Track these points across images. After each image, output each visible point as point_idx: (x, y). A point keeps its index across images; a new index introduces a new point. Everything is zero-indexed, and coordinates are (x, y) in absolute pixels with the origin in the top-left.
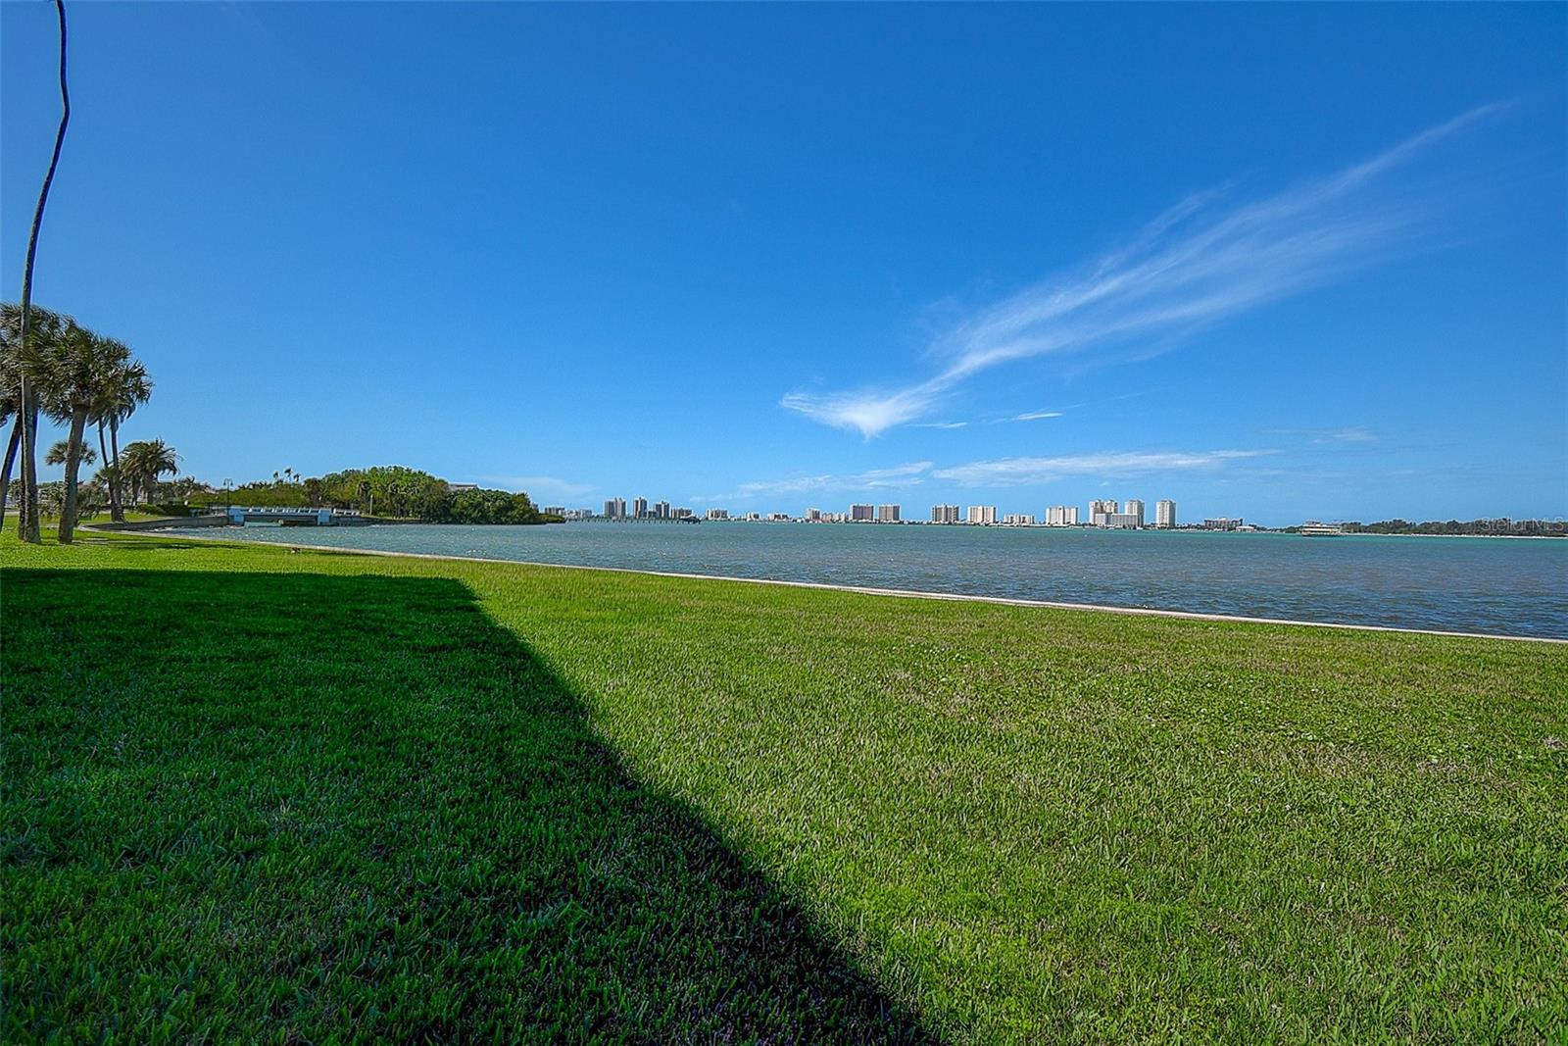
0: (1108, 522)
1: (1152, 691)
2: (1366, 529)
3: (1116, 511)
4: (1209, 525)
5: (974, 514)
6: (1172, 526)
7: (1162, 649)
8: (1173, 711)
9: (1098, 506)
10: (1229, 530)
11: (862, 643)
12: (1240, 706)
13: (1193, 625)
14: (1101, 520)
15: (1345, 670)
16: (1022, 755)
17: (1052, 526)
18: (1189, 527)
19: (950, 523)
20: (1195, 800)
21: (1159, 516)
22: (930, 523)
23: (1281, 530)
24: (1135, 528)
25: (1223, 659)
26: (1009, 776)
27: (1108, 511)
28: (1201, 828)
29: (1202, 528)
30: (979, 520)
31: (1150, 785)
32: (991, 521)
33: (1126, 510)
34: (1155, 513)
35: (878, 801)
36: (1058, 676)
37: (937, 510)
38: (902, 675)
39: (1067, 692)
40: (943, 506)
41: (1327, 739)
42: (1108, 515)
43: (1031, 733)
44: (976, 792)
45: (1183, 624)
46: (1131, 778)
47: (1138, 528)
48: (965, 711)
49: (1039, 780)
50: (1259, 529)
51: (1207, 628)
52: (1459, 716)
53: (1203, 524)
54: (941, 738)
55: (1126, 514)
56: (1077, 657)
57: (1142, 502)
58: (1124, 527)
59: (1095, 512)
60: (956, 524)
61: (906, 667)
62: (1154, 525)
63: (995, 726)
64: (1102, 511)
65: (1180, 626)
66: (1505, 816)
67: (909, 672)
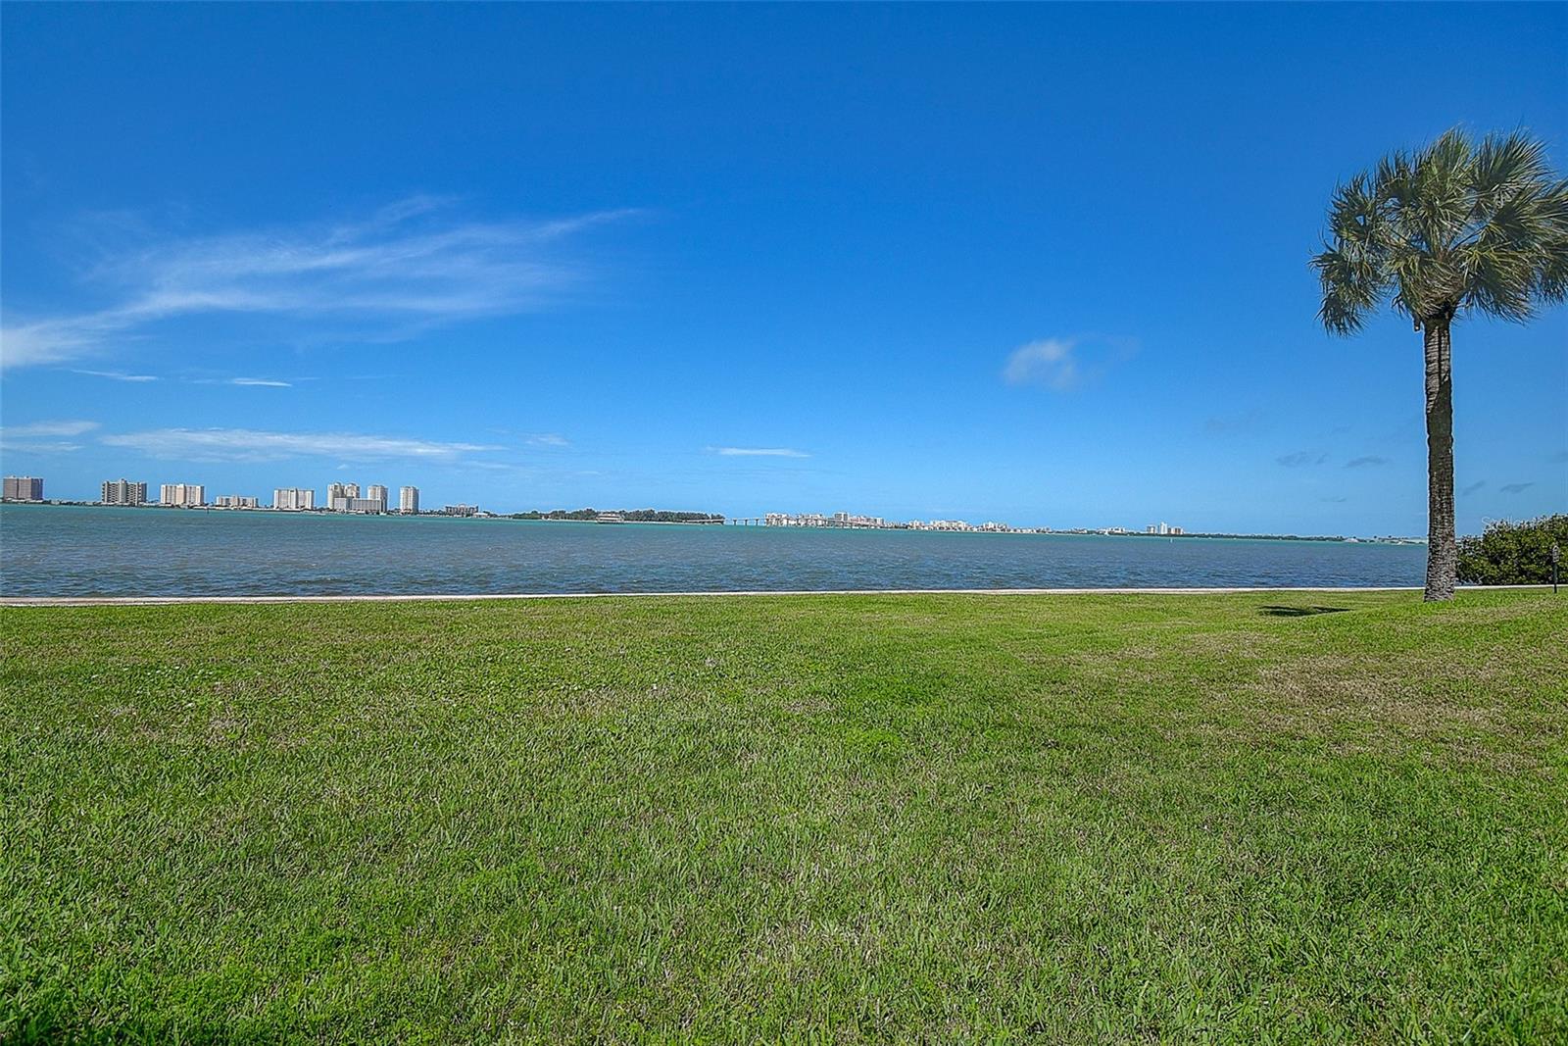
0: (349, 506)
1: (443, 674)
2: (569, 517)
3: (358, 495)
4: (450, 512)
5: (171, 493)
6: (416, 512)
7: (439, 632)
8: (467, 688)
9: (338, 490)
10: (468, 515)
11: (33, 677)
12: (521, 672)
13: (460, 607)
14: (341, 504)
15: (585, 630)
16: (327, 769)
17: (282, 510)
18: (432, 513)
19: (132, 505)
20: (509, 763)
21: (402, 502)
22: (99, 504)
23: (510, 517)
24: (378, 513)
25: (494, 634)
26: (318, 796)
27: (349, 495)
28: (521, 785)
29: (444, 513)
30: (179, 501)
31: (466, 761)
32: (197, 502)
33: (369, 495)
34: (399, 498)
35: (143, 879)
36: (340, 675)
37: (110, 489)
38: (119, 710)
39: (356, 691)
40: (120, 482)
41: (588, 687)
42: (349, 500)
43: (328, 742)
44: (283, 825)
45: (451, 606)
46: (447, 760)
47: (381, 514)
48: (237, 737)
49: (355, 789)
50: (491, 516)
51: (472, 607)
52: (658, 653)
53: (444, 510)
54: (213, 777)
55: (369, 498)
56: (355, 652)
57: (386, 487)
58: (367, 513)
59: (335, 496)
60: (142, 506)
61: (124, 698)
62: (398, 510)
63: (280, 746)
64: (343, 495)
65: (449, 608)
66: (702, 715)
67: (131, 705)
